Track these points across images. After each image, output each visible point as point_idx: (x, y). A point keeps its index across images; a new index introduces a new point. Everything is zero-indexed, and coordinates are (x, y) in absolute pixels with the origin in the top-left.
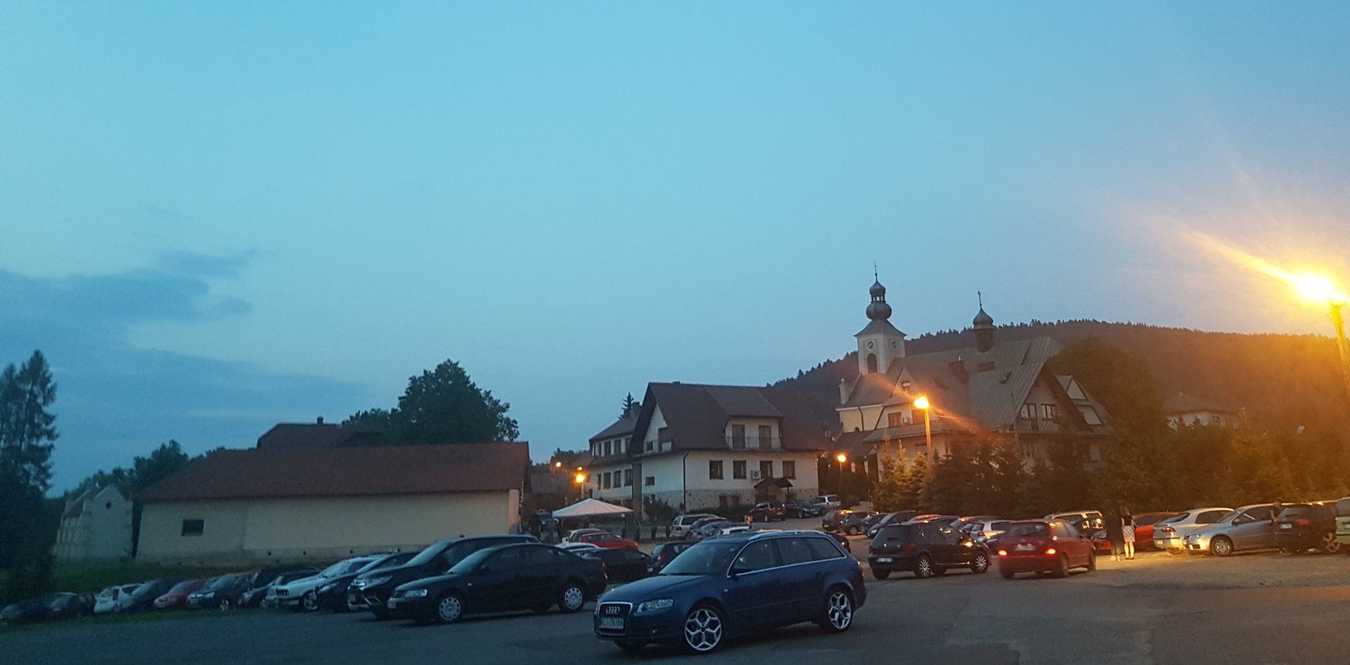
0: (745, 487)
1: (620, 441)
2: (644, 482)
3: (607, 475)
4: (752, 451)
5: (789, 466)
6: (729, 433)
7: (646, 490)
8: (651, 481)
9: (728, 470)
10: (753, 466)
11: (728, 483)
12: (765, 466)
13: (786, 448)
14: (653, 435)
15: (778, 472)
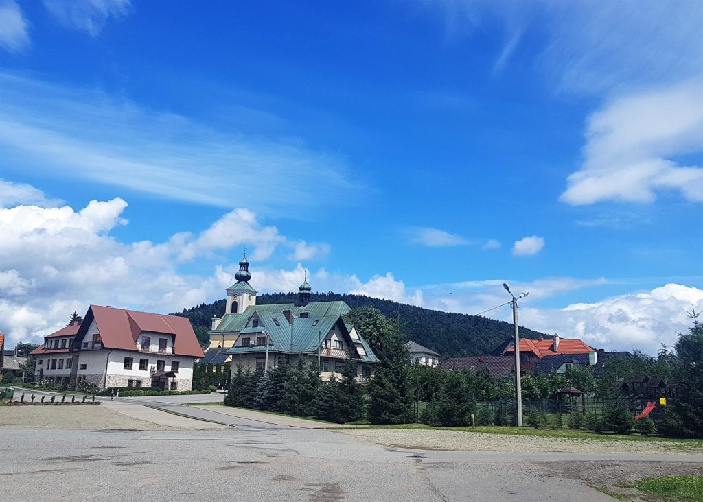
0: (145, 376)
1: (65, 340)
2: (79, 367)
3: (55, 361)
4: (154, 354)
5: (176, 365)
6: (140, 341)
7: (80, 372)
8: (84, 367)
9: (136, 363)
10: (153, 362)
11: (135, 372)
12: (160, 364)
13: (175, 354)
14: (88, 338)
15: (168, 368)
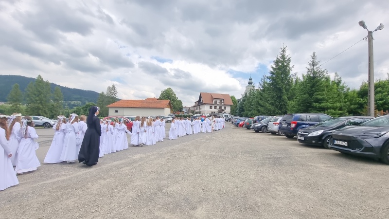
0: (216, 111)
2: (200, 109)
4: (218, 105)
5: (225, 108)
6: (214, 101)
9: (213, 107)
10: (218, 107)
11: (213, 110)
12: (220, 107)
13: (224, 105)
15: (223, 108)
